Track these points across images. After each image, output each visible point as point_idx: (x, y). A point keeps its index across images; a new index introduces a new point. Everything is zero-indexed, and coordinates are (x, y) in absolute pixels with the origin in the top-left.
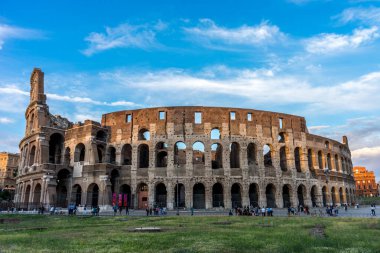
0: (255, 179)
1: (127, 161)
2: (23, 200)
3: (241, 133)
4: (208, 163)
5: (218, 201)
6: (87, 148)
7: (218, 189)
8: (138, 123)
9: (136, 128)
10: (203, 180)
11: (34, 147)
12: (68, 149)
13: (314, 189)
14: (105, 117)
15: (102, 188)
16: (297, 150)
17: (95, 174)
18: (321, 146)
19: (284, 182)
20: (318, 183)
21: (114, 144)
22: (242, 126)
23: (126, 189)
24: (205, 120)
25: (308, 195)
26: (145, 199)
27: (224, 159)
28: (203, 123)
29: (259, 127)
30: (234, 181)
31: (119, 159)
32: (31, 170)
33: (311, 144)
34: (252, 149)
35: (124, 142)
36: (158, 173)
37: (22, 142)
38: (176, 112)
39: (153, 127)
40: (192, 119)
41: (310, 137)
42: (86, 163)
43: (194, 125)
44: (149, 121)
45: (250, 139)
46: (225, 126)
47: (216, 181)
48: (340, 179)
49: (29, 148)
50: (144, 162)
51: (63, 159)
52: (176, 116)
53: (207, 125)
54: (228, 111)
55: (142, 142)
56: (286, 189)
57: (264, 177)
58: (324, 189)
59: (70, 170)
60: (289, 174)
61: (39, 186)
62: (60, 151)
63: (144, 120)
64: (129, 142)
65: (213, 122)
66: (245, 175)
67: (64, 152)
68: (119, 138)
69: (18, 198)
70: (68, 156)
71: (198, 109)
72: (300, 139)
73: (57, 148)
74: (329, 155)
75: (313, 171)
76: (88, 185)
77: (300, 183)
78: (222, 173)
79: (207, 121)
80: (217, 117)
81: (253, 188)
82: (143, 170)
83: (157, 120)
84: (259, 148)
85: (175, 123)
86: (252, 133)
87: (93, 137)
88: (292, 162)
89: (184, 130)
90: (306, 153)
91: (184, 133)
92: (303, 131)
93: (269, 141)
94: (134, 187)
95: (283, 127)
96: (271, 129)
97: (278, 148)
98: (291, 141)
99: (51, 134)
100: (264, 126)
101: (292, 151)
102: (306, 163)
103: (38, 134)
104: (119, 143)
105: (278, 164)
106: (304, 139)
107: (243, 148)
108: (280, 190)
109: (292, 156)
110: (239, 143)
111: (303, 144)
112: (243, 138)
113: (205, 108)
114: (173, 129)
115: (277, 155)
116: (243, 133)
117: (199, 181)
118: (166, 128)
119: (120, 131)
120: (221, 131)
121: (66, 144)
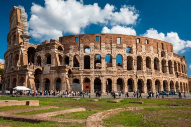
0: (150, 77)
3: (143, 51)
4: (125, 66)
6: (52, 56)
8: (83, 42)
9: (82, 45)
10: (122, 77)
12: (39, 57)
13: (177, 83)
14: (61, 39)
15: (63, 80)
16: (170, 61)
17: (59, 72)
18: (179, 60)
19: (164, 79)
20: (179, 80)
21: (68, 55)
22: (143, 47)
24: (122, 42)
25: (175, 87)
26: (88, 87)
28: (121, 44)
30: (139, 78)
33: (175, 59)
34: (148, 60)
35: (74, 54)
36: (96, 72)
38: (106, 37)
39: (92, 45)
40: (116, 42)
41: (175, 55)
42: (52, 66)
43: (117, 45)
44: (90, 42)
45: (147, 55)
46: (134, 47)
47: (129, 77)
49: (14, 56)
50: (87, 66)
52: (107, 39)
53: (124, 45)
55: (85, 54)
56: (165, 83)
57: (154, 76)
60: (167, 75)
63: (87, 40)
64: (77, 53)
65: (127, 44)
66: (145, 75)
67: (36, 59)
68: (71, 51)
70: (39, 61)
71: (119, 36)
72: (171, 56)
74: (182, 66)
75: (177, 73)
76: (54, 79)
77: (171, 80)
79: (124, 43)
80: (129, 41)
81: (149, 82)
82: (87, 70)
85: (106, 43)
86: (148, 51)
87: (56, 50)
88: (168, 68)
89: (111, 48)
90: (173, 63)
91: (111, 50)
92: (172, 51)
93: (156, 56)
94: (82, 80)
95: (163, 48)
96: (158, 49)
97: (160, 60)
98: (167, 57)
99: (28, 47)
100: (154, 48)
101: (167, 62)
102: (173, 69)
103: (21, 47)
104: (71, 54)
105: (161, 69)
106: (172, 56)
107: (144, 59)
108: (162, 83)
109: (167, 65)
110: (142, 56)
111: (172, 58)
112: (144, 53)
113: (123, 35)
114: (104, 47)
115: (160, 64)
116: (144, 51)
117: (120, 77)
118: (101, 46)
119: (72, 47)
120: (132, 49)
121: (38, 54)
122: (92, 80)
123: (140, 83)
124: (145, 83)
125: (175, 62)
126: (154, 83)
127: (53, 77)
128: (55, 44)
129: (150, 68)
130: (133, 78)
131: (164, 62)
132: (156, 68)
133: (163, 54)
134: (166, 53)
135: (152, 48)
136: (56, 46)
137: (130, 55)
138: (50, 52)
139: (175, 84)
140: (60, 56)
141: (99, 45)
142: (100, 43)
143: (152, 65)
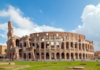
0: (73, 52)
1: (38, 47)
3: (69, 39)
4: (60, 47)
9: (40, 37)
13: (87, 54)
19: (80, 53)
22: (70, 37)
23: (38, 54)
26: (43, 57)
30: (67, 52)
32: (11, 49)
34: (72, 44)
35: (36, 42)
36: (46, 50)
37: (7, 42)
38: (51, 33)
40: (56, 35)
44: (44, 36)
45: (71, 41)
46: (65, 37)
47: (62, 52)
49: (10, 43)
50: (43, 47)
52: (52, 34)
54: (65, 33)
57: (75, 51)
59: (22, 49)
60: (81, 50)
61: (14, 54)
64: (38, 41)
66: (70, 51)
67: (20, 44)
68: (35, 40)
71: (58, 32)
73: (18, 43)
75: (87, 50)
77: (83, 53)
78: (64, 50)
79: (60, 36)
80: (63, 35)
83: (46, 35)
85: (51, 36)
86: (72, 39)
87: (28, 40)
88: (82, 47)
89: (54, 38)
90: (85, 45)
91: (54, 39)
92: (84, 39)
93: (76, 41)
94: (40, 54)
95: (80, 38)
96: (77, 38)
97: (78, 44)
98: (82, 42)
99: (16, 39)
100: (75, 38)
101: (82, 44)
102: (85, 48)
103: (12, 39)
104: (35, 42)
105: (78, 48)
106: (85, 41)
107: (70, 43)
108: (79, 55)
109: (82, 46)
110: (69, 42)
111: (85, 42)
112: (70, 41)
113: (60, 32)
114: (51, 38)
115: (78, 45)
117: (58, 52)
118: (49, 38)
119: (36, 38)
120: (64, 39)
121: (20, 42)
122: (45, 54)
123: (68, 54)
124: (70, 54)
125: (86, 45)
126: (74, 55)
127: (27, 53)
128: (27, 37)
129: (73, 47)
130: (64, 52)
131: (80, 44)
132: (76, 47)
133: (80, 41)
134: (82, 40)
135: (74, 38)
136: (28, 38)
137: (63, 41)
138: (25, 41)
139: (85, 55)
140: (30, 43)
141: (48, 37)
142: (48, 36)
143: (74, 46)
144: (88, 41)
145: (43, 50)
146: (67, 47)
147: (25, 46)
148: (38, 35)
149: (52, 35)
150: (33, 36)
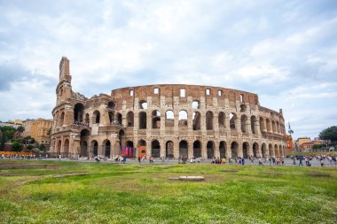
0: (224, 138)
1: (131, 124)
2: (56, 151)
3: (214, 105)
4: (190, 125)
5: (197, 154)
6: (102, 114)
7: (197, 145)
8: (138, 96)
9: (137, 100)
10: (186, 138)
11: (63, 113)
12: (88, 115)
13: (263, 145)
14: (114, 92)
15: (113, 143)
16: (253, 117)
17: (107, 133)
18: (268, 115)
19: (244, 141)
20: (267, 142)
21: (121, 112)
22: (215, 99)
23: (130, 144)
24: (187, 95)
25: (260, 150)
26: (144, 152)
27: (202, 124)
28: (186, 97)
29: (227, 100)
30: (209, 139)
31: (125, 123)
32: (61, 130)
33: (262, 114)
34: (222, 116)
35: (127, 111)
36: (153, 133)
37: (54, 110)
38: (166, 89)
39: (149, 99)
40: (178, 94)
41: (261, 109)
42: (101, 125)
43: (180, 98)
44: (146, 95)
45: (221, 110)
46: (203, 100)
47: (196, 139)
48: (280, 139)
49: (60, 114)
50: (143, 125)
51: (84, 122)
52: (167, 91)
53: (190, 98)
54: (204, 88)
55: (141, 110)
56: (245, 146)
57: (230, 137)
58: (270, 145)
59: (89, 130)
60: (247, 135)
61: (67, 141)
62: (81, 116)
63: (143, 94)
64: (132, 110)
65: (193, 97)
66: (217, 136)
67: (84, 117)
68: (124, 107)
69: (52, 150)
70: (88, 120)
71: (183, 87)
72: (254, 110)
73: (79, 113)
74: (273, 122)
75: (263, 133)
77: (254, 141)
78: (200, 133)
79: (189, 95)
80: (196, 92)
81: (222, 144)
82: (143, 130)
83: (152, 94)
84: (227, 116)
85: (166, 96)
86: (222, 104)
88: (250, 126)
89: (173, 102)
90: (258, 120)
91: (173, 104)
92: (256, 104)
93: (234, 110)
94: (136, 143)
95: (243, 101)
96: (235, 102)
97: (239, 116)
98: (248, 111)
99: (75, 104)
100: (230, 100)
101: (249, 118)
102: (258, 127)
104: (124, 111)
105: (239, 128)
106: (257, 110)
107: (216, 115)
109: (249, 122)
110: (213, 112)
111: (256, 113)
112: (216, 108)
114: (164, 101)
115: (239, 121)
116: (216, 104)
117: (184, 139)
118: (159, 100)
119: (125, 102)
120: (199, 102)
121: (86, 111)
122: (149, 143)
123: (210, 145)
124: (217, 145)
125: (261, 119)
126: (228, 146)
127: (101, 139)
129: (225, 127)
130: (200, 140)
131: (244, 118)
132: (233, 126)
133: (243, 107)
134: (248, 107)
137: (198, 110)
138: (98, 110)
139: (260, 147)
140: (110, 113)
142: (159, 95)
143: (227, 123)
144: (266, 110)
145: (145, 134)
146: (209, 127)
147: (98, 121)
148: (132, 94)
149: (170, 93)
150: (119, 96)
